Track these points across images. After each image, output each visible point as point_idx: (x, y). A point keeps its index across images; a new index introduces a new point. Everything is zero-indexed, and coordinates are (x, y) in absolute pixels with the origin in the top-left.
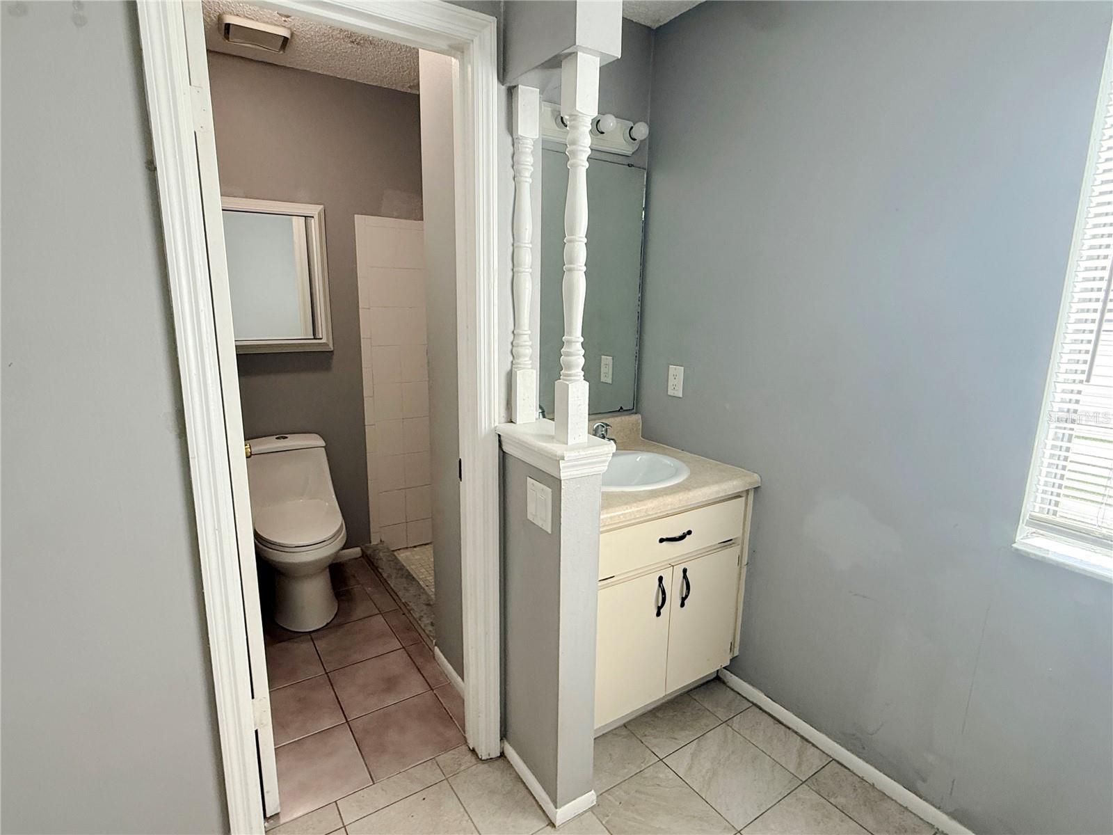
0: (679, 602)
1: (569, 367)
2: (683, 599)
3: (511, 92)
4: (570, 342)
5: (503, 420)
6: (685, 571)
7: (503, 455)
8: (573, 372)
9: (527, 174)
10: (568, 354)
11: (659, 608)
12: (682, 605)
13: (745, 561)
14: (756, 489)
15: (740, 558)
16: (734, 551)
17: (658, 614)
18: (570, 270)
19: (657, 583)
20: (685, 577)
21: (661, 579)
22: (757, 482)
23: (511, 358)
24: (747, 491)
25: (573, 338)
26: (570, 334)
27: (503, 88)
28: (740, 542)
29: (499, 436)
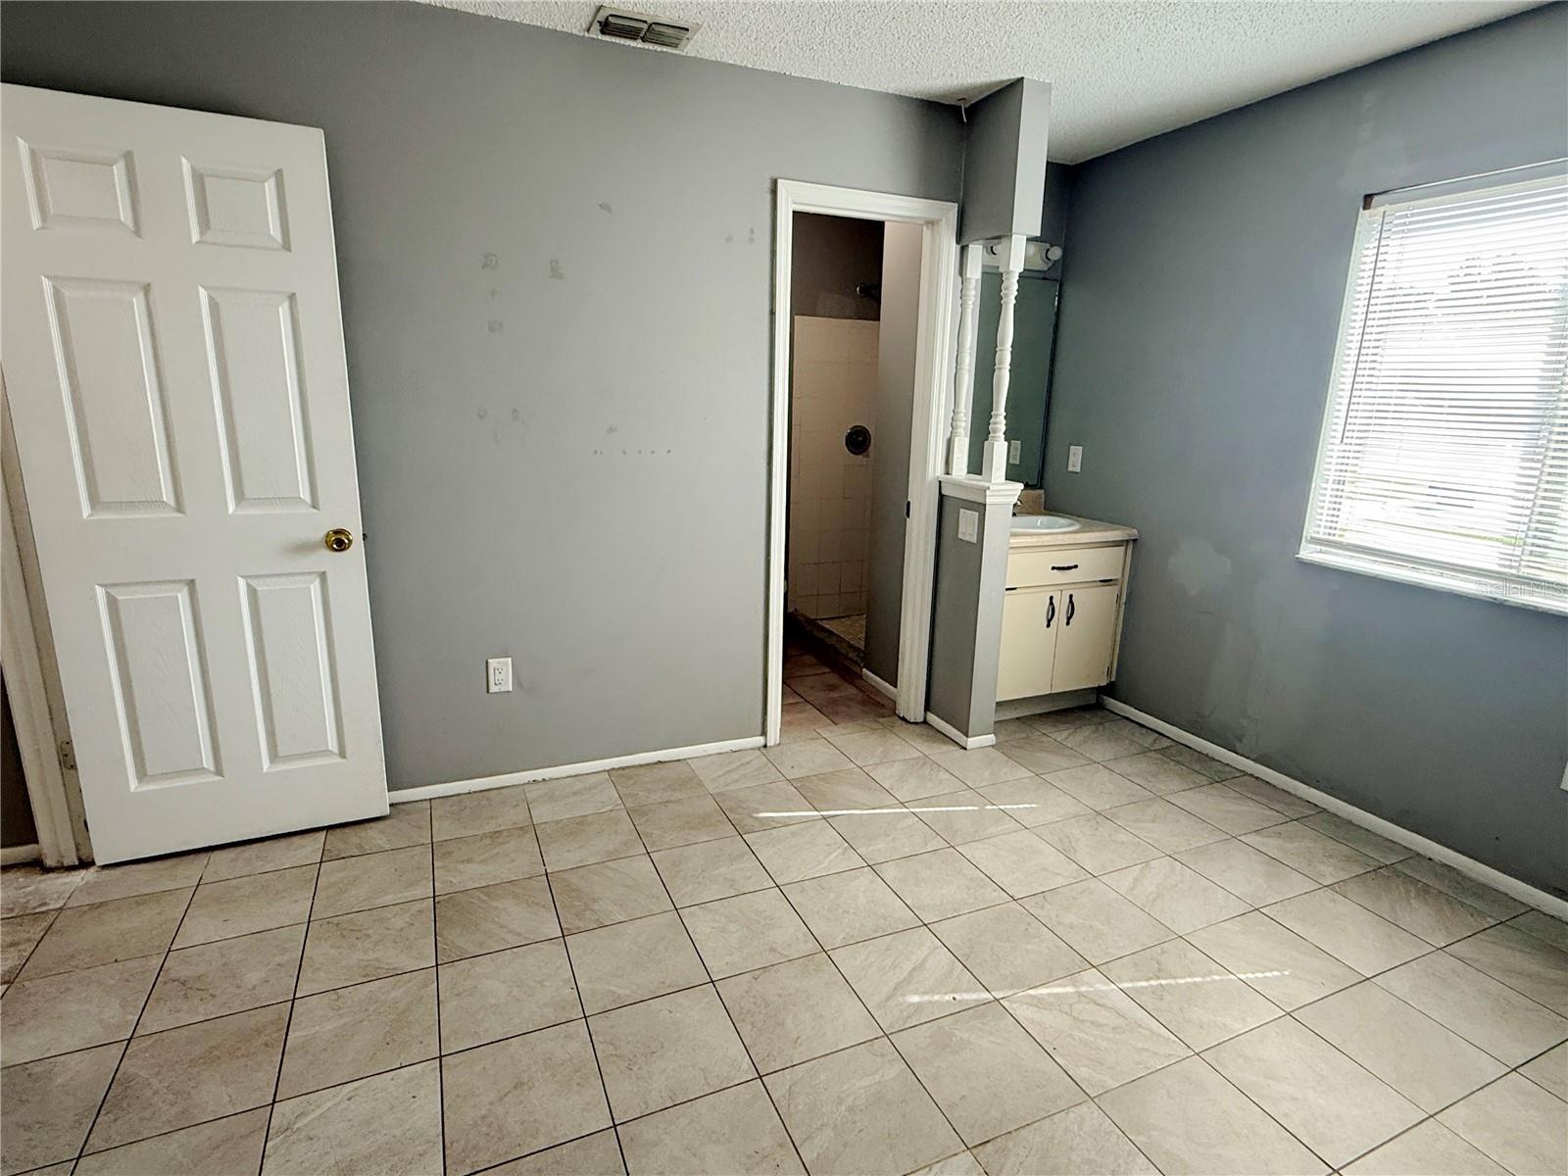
0: (1066, 621)
1: (995, 431)
2: (1069, 619)
3: (963, 250)
4: (996, 415)
5: (943, 472)
6: (1071, 596)
7: (942, 497)
8: (997, 435)
9: (970, 303)
10: (995, 423)
11: (1049, 621)
12: (1068, 624)
13: (1124, 599)
14: (1135, 541)
15: (1119, 597)
16: (1113, 590)
17: (1048, 626)
18: (1000, 369)
19: (1048, 601)
20: (1071, 601)
21: (1051, 598)
22: (1135, 535)
23: (951, 429)
24: (1127, 541)
25: (998, 413)
26: (997, 410)
27: (959, 246)
28: (1120, 582)
29: (940, 482)
